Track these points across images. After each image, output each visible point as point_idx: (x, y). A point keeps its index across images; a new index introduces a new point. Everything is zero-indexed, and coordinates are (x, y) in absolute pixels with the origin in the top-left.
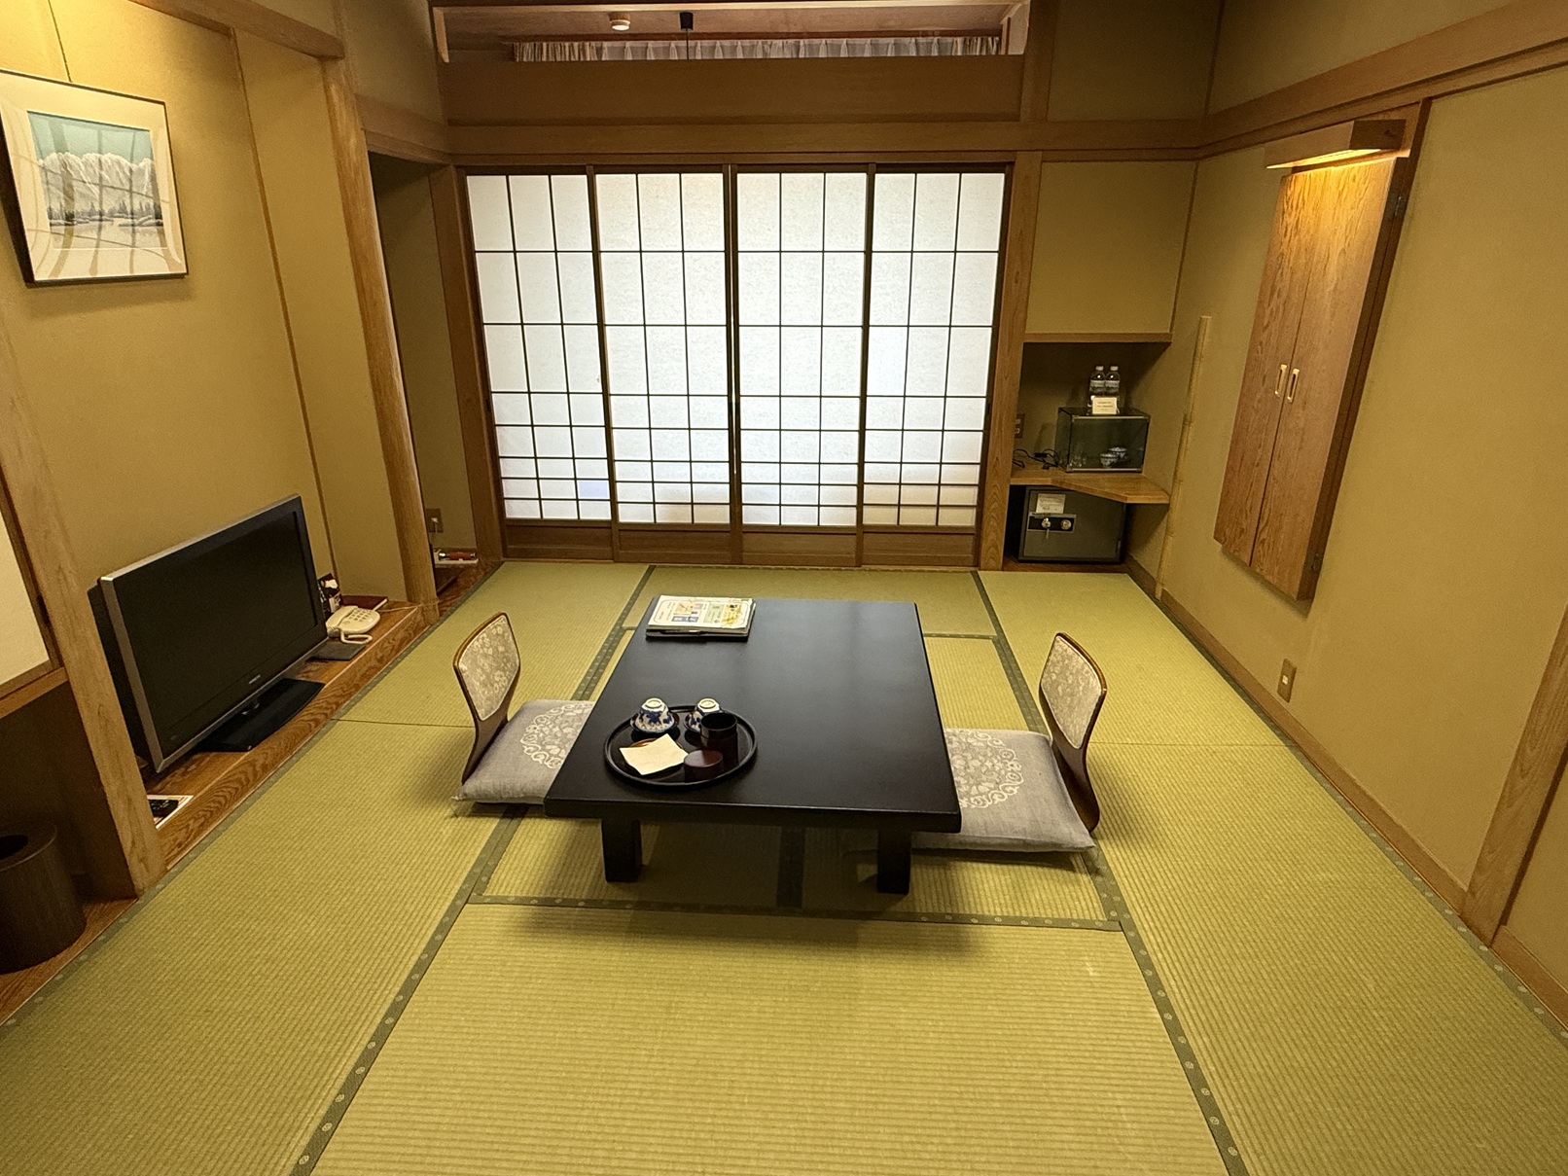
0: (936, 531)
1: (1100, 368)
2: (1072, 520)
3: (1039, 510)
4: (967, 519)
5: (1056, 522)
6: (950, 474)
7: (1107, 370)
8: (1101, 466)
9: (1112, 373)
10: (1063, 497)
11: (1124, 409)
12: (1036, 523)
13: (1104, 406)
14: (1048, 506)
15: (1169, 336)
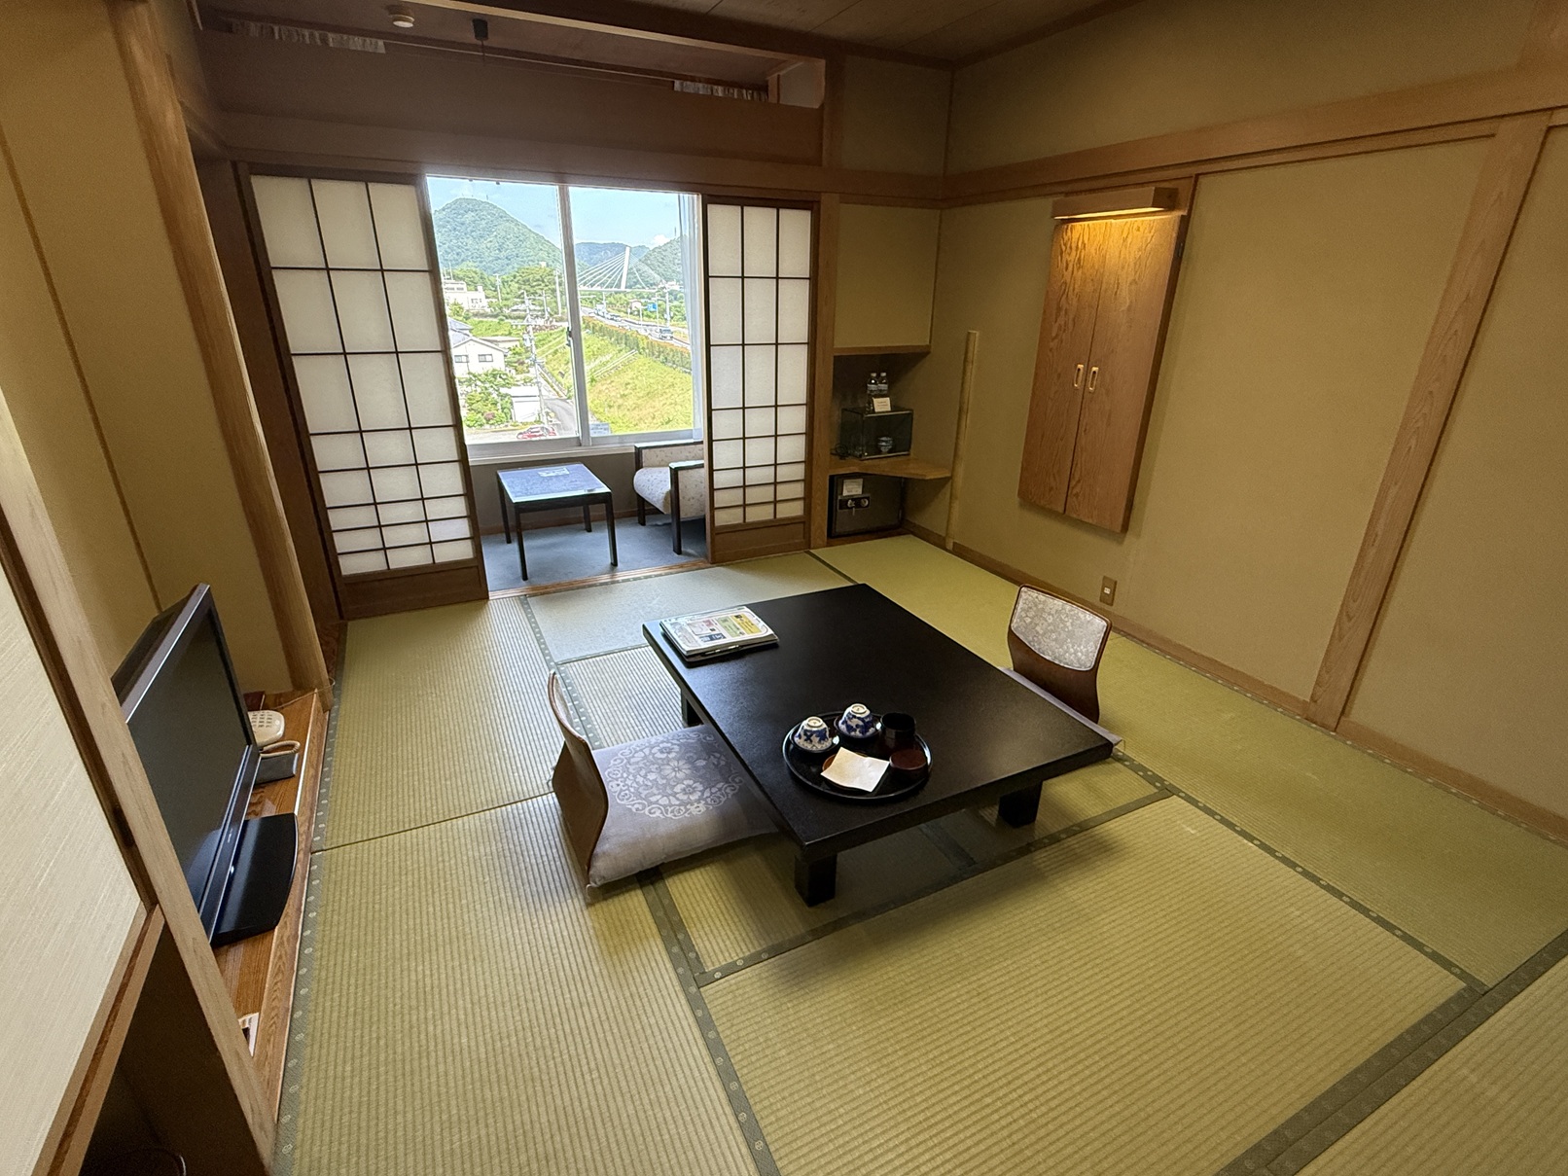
0: (776, 524)
1: (874, 375)
2: (868, 498)
3: (845, 493)
4: (796, 510)
5: (857, 500)
6: (784, 473)
7: (879, 375)
8: (880, 452)
9: (883, 378)
10: (861, 481)
11: (894, 407)
12: (844, 503)
13: (882, 405)
14: (852, 489)
15: (929, 347)
